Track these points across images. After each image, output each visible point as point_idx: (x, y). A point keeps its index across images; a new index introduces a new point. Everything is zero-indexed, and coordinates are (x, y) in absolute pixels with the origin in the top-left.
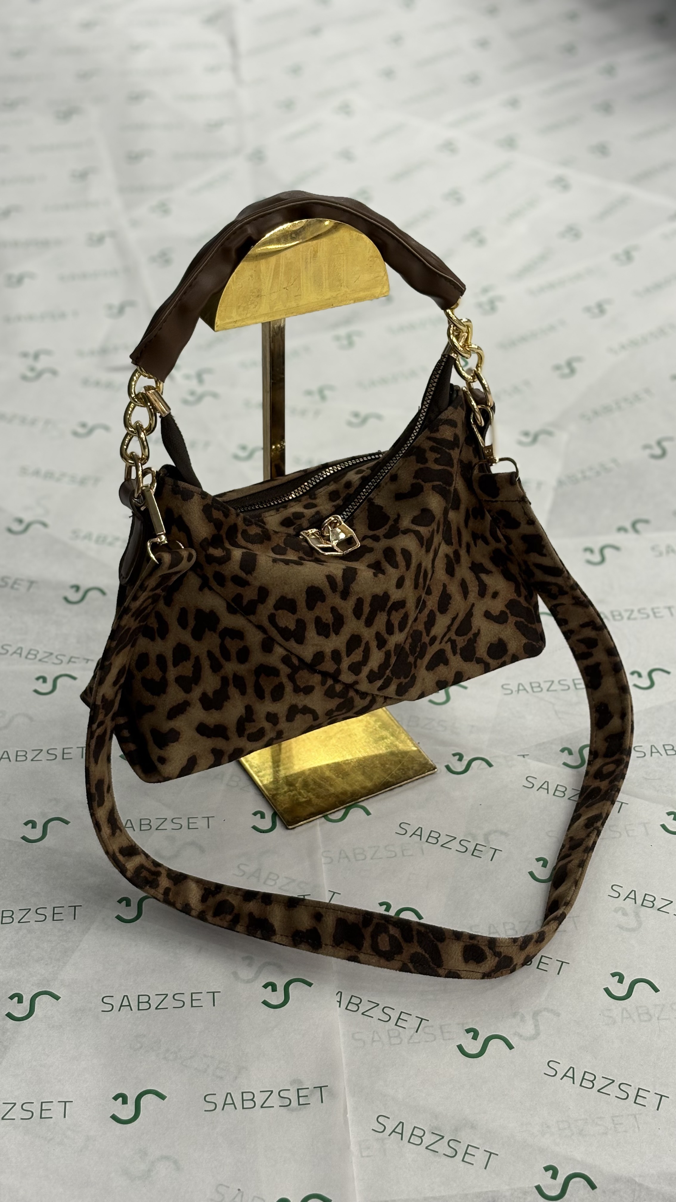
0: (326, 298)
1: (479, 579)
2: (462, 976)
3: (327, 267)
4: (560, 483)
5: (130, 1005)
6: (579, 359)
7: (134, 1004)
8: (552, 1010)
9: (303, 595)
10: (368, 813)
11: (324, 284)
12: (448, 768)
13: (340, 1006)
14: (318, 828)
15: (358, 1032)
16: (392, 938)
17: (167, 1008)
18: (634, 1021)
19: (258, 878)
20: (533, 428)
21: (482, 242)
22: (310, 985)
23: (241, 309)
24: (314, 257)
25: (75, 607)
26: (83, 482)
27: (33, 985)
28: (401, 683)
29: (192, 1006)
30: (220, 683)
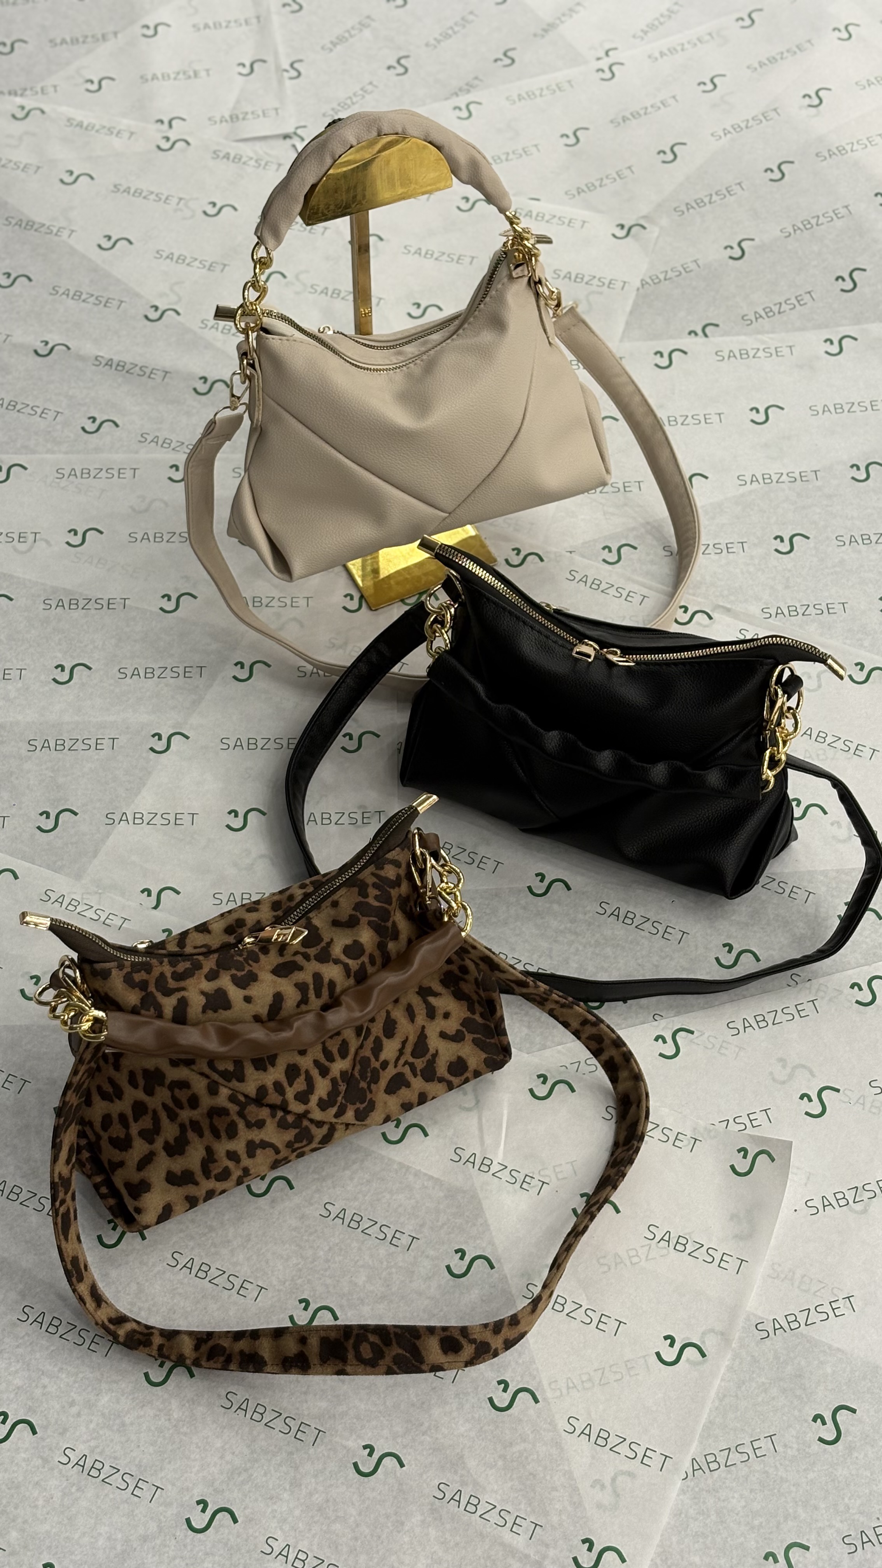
1: (426, 1002)
2: (444, 1368)
16: (372, 1344)
28: (358, 1109)
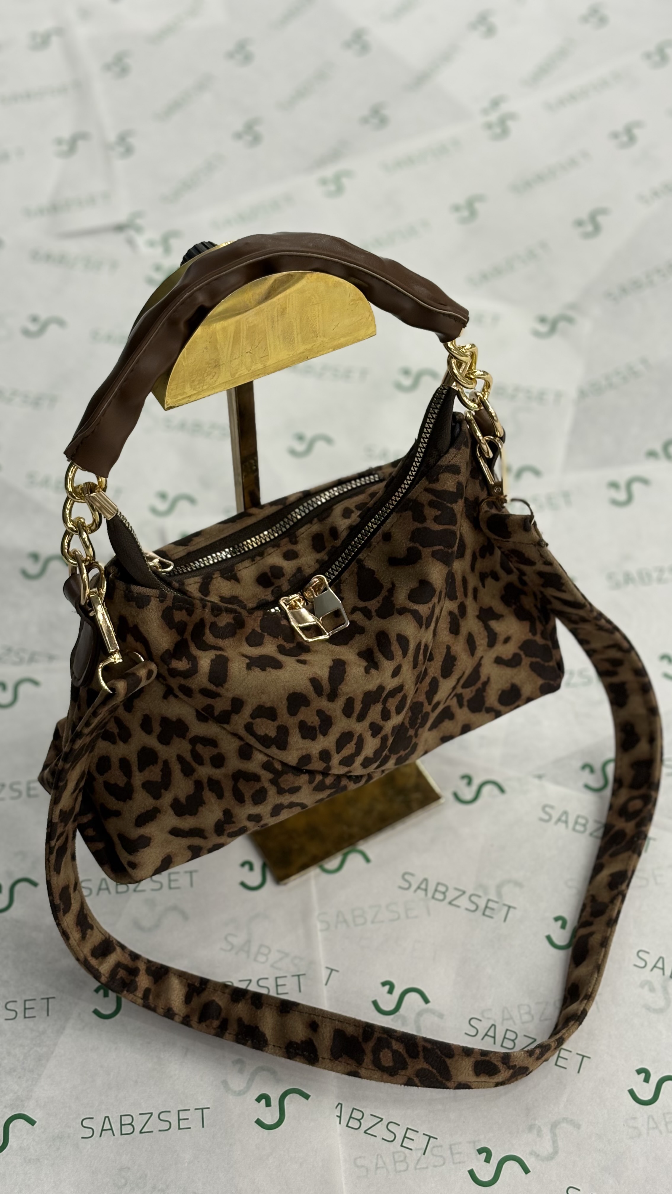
0: (298, 352)
2: (473, 1087)
3: (299, 320)
4: (582, 394)
5: (111, 1129)
6: (604, 211)
7: (116, 1127)
8: (571, 1120)
9: (284, 703)
10: (368, 860)
11: (296, 339)
12: (456, 796)
13: (340, 1123)
14: (313, 882)
15: (360, 1157)
16: (395, 1053)
17: (152, 1132)
18: (661, 1132)
19: (248, 952)
20: (551, 312)
21: (491, 31)
22: (307, 1097)
23: (196, 383)
24: (281, 315)
25: (35, 584)
26: (37, 402)
27: (5, 1107)
28: (400, 756)
29: (179, 1129)
30: (193, 787)
